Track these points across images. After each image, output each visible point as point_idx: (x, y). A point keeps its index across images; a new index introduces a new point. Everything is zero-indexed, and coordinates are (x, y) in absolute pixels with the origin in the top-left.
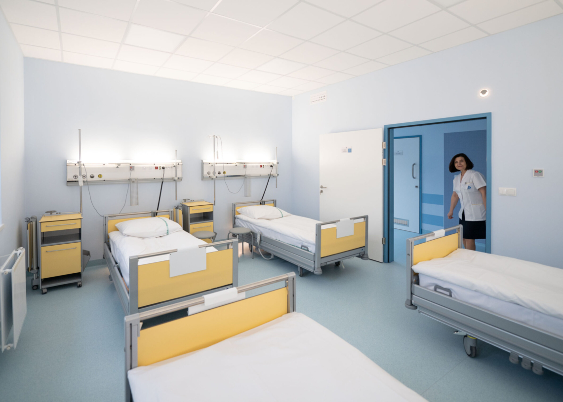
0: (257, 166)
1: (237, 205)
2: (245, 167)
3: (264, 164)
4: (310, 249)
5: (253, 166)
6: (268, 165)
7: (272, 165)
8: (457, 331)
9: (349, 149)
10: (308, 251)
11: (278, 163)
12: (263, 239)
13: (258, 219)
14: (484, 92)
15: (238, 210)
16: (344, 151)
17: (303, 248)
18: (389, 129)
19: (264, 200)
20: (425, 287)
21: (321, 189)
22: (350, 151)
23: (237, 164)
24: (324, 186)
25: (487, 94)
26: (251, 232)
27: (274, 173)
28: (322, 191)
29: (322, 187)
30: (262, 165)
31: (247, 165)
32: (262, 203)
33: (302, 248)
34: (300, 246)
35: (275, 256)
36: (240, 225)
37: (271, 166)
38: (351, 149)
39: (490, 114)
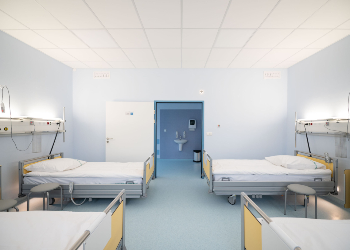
0: (44, 123)
1: (25, 163)
2: (32, 123)
3: (51, 122)
4: (135, 182)
5: (40, 123)
6: (55, 122)
7: (58, 122)
8: (231, 195)
9: (131, 113)
10: (133, 184)
11: (65, 121)
12: (75, 188)
13: (64, 171)
14: (202, 92)
15: (26, 168)
16: (128, 114)
17: (128, 183)
18: (157, 103)
19: (52, 154)
20: (218, 181)
21: (107, 140)
22: (132, 114)
23: (24, 120)
24: (109, 138)
25: (203, 92)
26: (60, 185)
27: (61, 129)
28: (108, 142)
29: (108, 139)
30: (49, 122)
31: (35, 121)
32: (51, 157)
33: (126, 184)
34: (125, 182)
35: (93, 199)
36: (37, 183)
37: (57, 124)
38: (133, 113)
39: (204, 101)
